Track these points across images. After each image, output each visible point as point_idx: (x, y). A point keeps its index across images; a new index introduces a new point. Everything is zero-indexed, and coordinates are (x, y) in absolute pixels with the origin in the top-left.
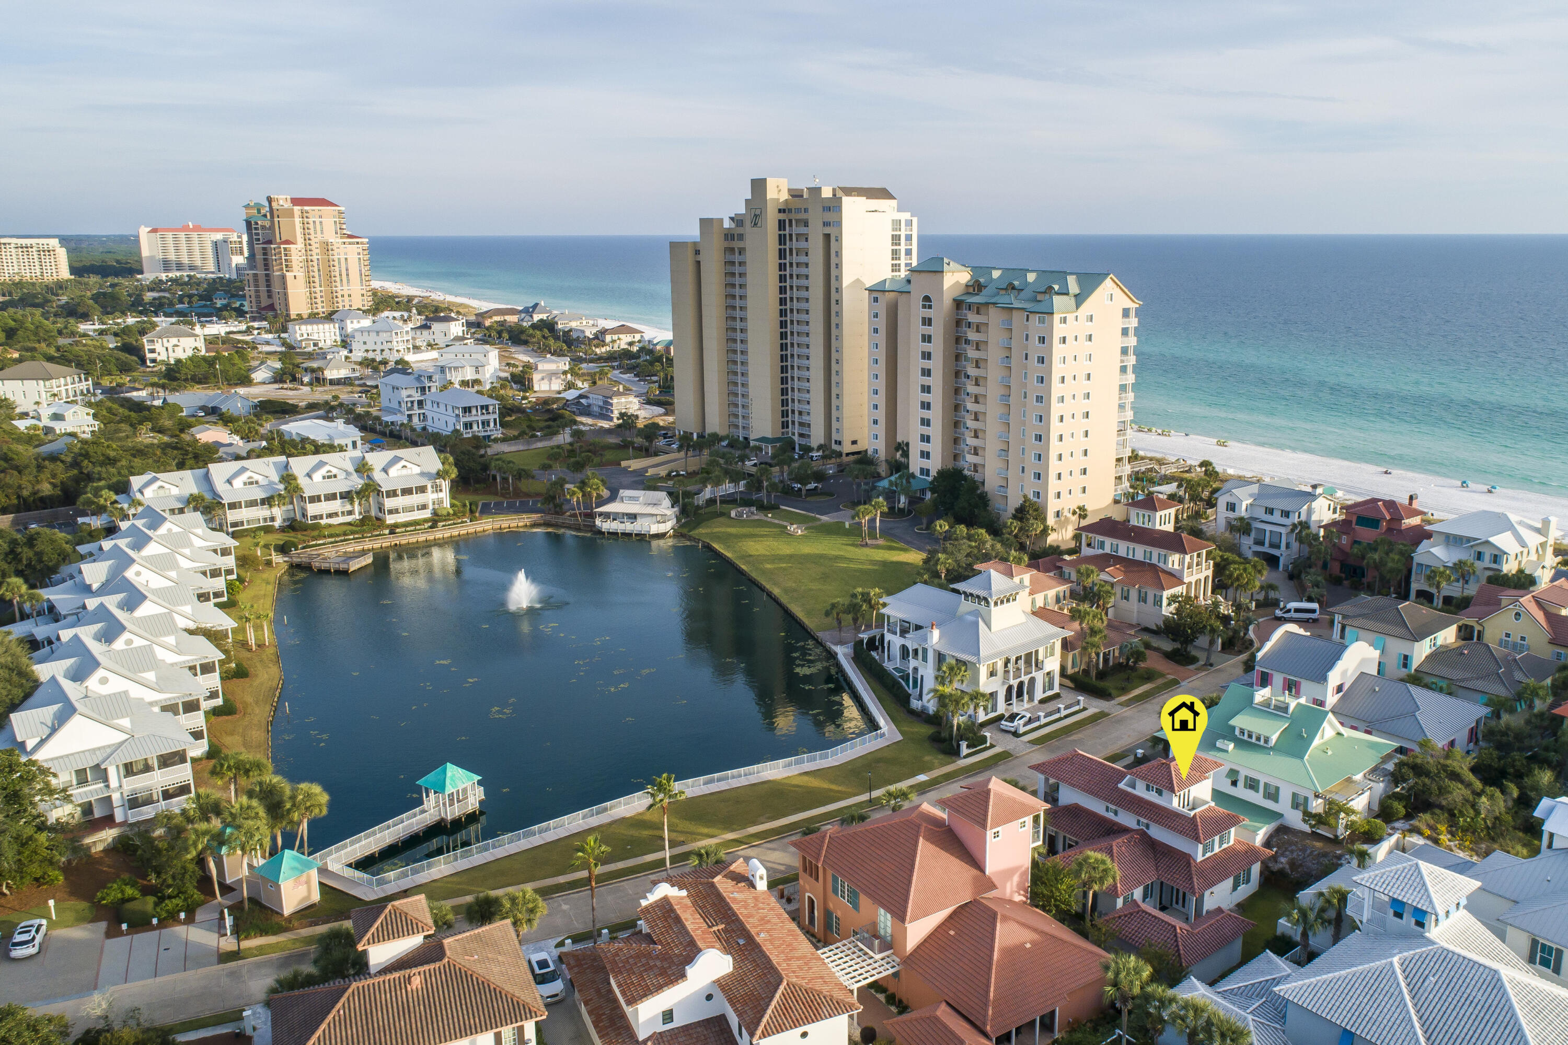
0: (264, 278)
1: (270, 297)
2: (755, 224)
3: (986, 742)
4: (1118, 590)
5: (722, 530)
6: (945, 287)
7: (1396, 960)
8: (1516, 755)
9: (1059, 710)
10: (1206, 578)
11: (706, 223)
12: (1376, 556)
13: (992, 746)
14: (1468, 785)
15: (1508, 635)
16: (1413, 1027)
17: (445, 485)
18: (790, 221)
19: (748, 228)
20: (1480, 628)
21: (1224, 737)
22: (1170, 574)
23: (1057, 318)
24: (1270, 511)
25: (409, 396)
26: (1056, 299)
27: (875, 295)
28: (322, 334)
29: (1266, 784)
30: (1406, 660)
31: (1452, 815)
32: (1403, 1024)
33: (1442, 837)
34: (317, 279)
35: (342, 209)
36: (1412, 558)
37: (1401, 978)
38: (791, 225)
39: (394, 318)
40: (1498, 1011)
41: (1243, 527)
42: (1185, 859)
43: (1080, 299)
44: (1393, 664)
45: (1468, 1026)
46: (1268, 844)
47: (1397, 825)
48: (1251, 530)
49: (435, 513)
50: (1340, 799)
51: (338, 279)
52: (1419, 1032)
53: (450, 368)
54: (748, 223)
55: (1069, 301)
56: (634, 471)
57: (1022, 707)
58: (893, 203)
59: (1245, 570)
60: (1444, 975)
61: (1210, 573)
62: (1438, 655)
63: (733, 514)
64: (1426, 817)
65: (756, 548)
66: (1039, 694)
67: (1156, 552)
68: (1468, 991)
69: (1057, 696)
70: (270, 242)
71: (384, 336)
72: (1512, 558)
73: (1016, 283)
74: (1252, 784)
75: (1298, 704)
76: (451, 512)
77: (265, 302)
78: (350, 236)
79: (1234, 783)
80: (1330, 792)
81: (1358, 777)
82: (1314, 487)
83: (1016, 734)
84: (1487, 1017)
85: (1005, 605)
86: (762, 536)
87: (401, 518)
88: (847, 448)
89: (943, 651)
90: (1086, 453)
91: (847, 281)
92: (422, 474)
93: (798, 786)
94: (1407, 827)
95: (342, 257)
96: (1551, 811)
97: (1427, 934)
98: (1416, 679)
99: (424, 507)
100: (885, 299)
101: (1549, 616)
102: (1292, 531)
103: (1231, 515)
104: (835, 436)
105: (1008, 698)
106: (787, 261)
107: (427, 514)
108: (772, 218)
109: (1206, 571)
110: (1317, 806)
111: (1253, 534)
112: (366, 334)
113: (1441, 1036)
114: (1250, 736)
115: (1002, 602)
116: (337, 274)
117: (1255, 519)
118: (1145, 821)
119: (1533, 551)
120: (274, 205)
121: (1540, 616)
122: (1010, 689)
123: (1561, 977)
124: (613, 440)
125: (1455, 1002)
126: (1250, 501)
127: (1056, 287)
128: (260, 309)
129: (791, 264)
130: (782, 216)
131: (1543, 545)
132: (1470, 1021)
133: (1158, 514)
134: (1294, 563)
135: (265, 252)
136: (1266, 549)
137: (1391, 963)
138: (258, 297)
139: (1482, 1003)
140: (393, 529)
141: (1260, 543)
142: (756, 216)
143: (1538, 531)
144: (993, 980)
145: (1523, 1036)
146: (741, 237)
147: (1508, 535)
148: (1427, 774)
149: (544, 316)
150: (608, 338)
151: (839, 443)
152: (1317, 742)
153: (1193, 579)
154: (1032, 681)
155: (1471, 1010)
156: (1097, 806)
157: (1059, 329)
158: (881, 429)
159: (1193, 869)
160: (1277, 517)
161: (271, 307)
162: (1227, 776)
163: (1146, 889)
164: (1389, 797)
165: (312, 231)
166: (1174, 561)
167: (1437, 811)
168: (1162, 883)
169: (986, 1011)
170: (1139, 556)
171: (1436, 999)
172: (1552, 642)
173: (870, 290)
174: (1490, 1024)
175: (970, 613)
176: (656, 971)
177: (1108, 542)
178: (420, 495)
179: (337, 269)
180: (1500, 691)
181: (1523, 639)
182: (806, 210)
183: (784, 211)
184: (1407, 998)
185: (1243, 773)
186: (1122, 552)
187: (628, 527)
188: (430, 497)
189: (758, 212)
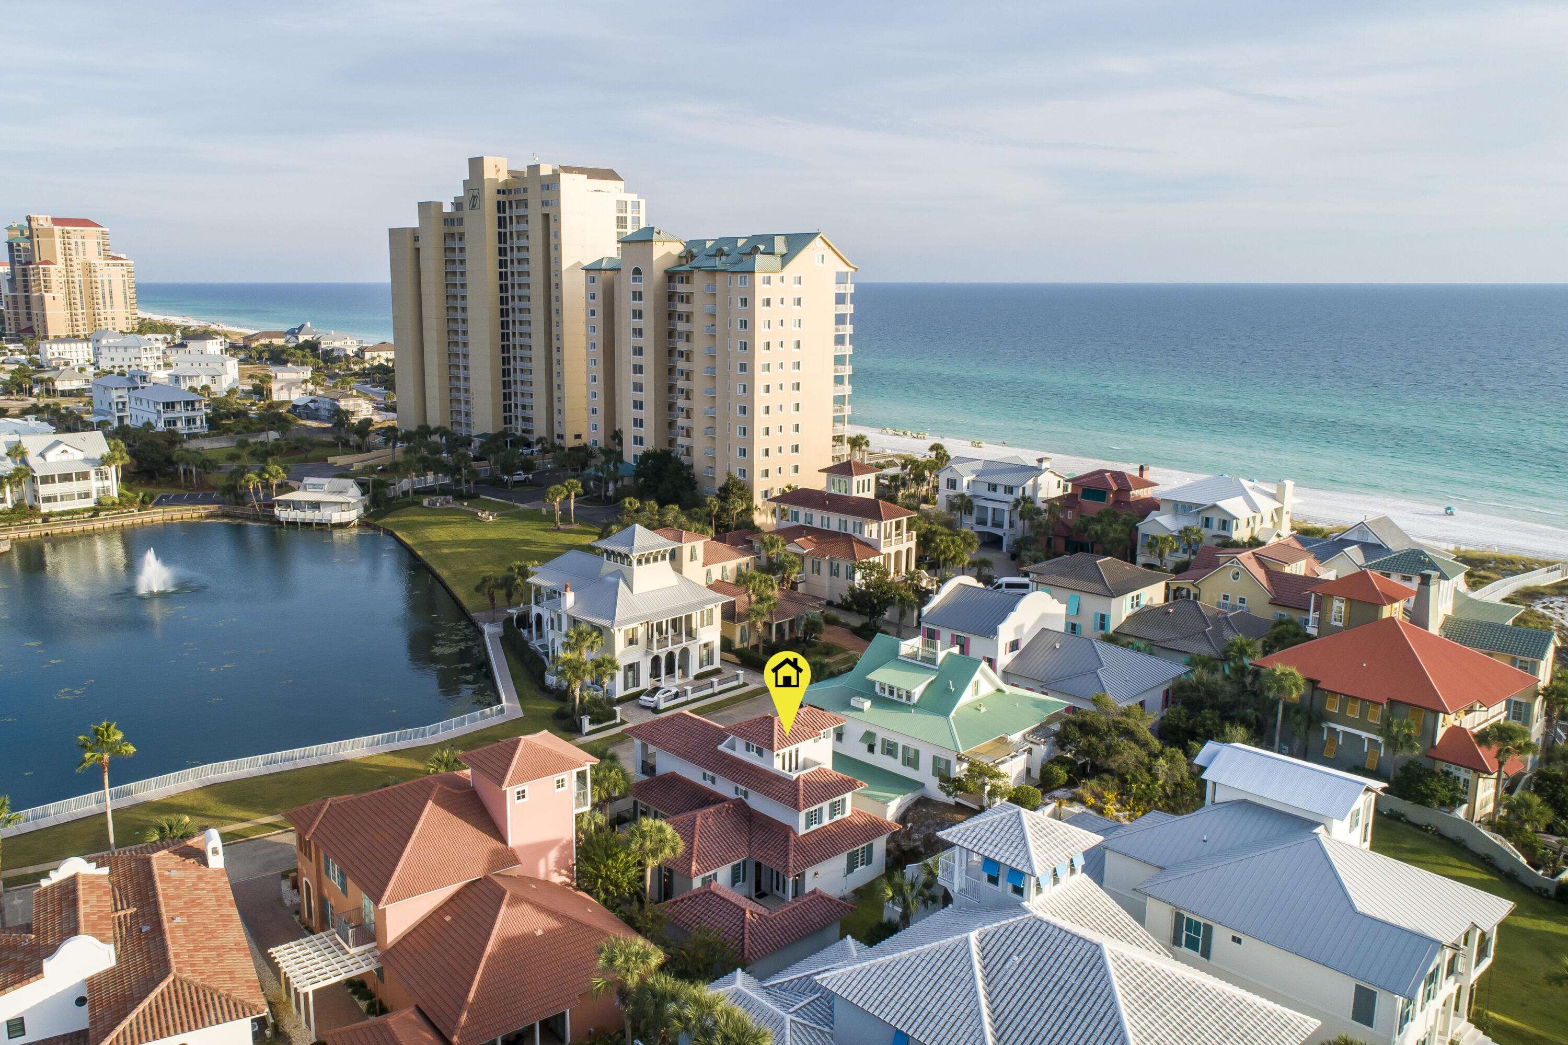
0: (24, 300)
1: (29, 319)
2: (474, 206)
3: (614, 717)
4: (808, 564)
5: (410, 518)
6: (655, 258)
7: (973, 936)
8: (1207, 713)
9: (712, 685)
10: (908, 551)
11: (424, 208)
12: (1098, 527)
13: (623, 722)
14: (1144, 745)
15: (1226, 597)
16: (981, 1023)
17: (112, 471)
18: (510, 202)
19: (467, 212)
20: (1196, 591)
21: (863, 695)
22: (866, 544)
23: (759, 277)
24: (993, 487)
25: (120, 397)
26: (759, 258)
27: (592, 274)
28: (74, 354)
29: (904, 747)
30: (1103, 620)
31: (1124, 781)
32: (969, 1021)
33: (1108, 806)
34: (78, 301)
35: (107, 230)
36: (1137, 528)
37: (976, 958)
38: (511, 207)
39: (157, 340)
40: (1094, 998)
41: (964, 505)
42: (786, 831)
43: (786, 259)
44: (1088, 625)
45: (1052, 1020)
46: (902, 819)
47: (1057, 793)
48: (972, 508)
49: (99, 502)
50: (985, 761)
51: (101, 301)
52: (988, 1030)
53: (184, 377)
54: (466, 206)
55: (775, 261)
56: (340, 466)
57: (671, 685)
58: (620, 184)
59: (953, 542)
60: (1033, 953)
61: (913, 544)
62: (1143, 616)
63: (426, 502)
64: (1093, 783)
65: (438, 534)
66: (695, 669)
67: (851, 520)
68: (1059, 974)
69: (717, 672)
70: (29, 263)
71: (133, 352)
72: (1242, 523)
73: (726, 249)
74: (890, 749)
75: (950, 654)
76: (117, 501)
77: (24, 324)
78: (114, 258)
79: (871, 749)
80: (977, 754)
81: (1016, 737)
82: (1040, 461)
83: (655, 710)
84: (1079, 1007)
85: (652, 565)
86: (454, 523)
87: (57, 507)
88: (570, 442)
89: (579, 616)
90: (797, 428)
91: (566, 263)
92: (86, 460)
93: (376, 766)
94: (1069, 795)
95: (106, 279)
96: (1212, 757)
97: (1025, 904)
98: (1113, 639)
99: (87, 495)
100: (601, 278)
101: (1270, 574)
102: (1016, 506)
103: (952, 492)
104: (557, 430)
105: (655, 673)
106: (508, 246)
107: (90, 503)
108: (489, 200)
109: (908, 543)
110: (959, 770)
111: (975, 513)
112: (113, 350)
113: (1015, 1036)
114: (891, 693)
115: (648, 561)
116: (100, 296)
117: (977, 497)
118: (743, 788)
119: (1267, 518)
120: (34, 224)
121: (1260, 574)
122: (656, 660)
123: (1211, 962)
124: (328, 438)
125: (1040, 988)
126: (972, 477)
127: (762, 247)
128: (19, 331)
129: (512, 249)
130: (501, 198)
131: (1278, 511)
132: (1057, 1014)
133: (856, 479)
134: (1017, 542)
135: (25, 273)
136: (988, 528)
137: (967, 940)
138: (17, 319)
139: (1074, 988)
140: (46, 518)
141: (982, 522)
142: (474, 197)
143: (1273, 497)
144: (478, 977)
145: (1122, 1031)
146: (461, 221)
147: (1240, 499)
148: (1095, 732)
149: (309, 338)
150: (368, 355)
151: (561, 437)
152: (967, 697)
153: (892, 550)
154: (685, 652)
155: (1059, 998)
156: (693, 774)
157: (761, 291)
158: (600, 419)
159: (792, 842)
160: (1000, 494)
161: (30, 330)
162: (862, 740)
163: (735, 869)
164: (1051, 762)
165: (73, 252)
166: (871, 530)
167: (1106, 776)
168: (758, 865)
169: (458, 1016)
170: (834, 527)
171: (1018, 985)
172: (1273, 602)
173: (587, 270)
174: (1081, 1017)
175: (611, 574)
176: (12, 967)
177: (802, 511)
178: (82, 482)
179: (100, 290)
180: (1206, 650)
181: (1242, 600)
182: (525, 190)
183: (504, 192)
184: (980, 984)
185: (880, 735)
186: (816, 524)
187: (309, 515)
188: (94, 484)
189: (476, 193)
